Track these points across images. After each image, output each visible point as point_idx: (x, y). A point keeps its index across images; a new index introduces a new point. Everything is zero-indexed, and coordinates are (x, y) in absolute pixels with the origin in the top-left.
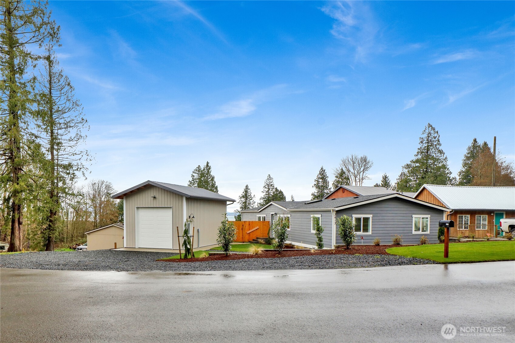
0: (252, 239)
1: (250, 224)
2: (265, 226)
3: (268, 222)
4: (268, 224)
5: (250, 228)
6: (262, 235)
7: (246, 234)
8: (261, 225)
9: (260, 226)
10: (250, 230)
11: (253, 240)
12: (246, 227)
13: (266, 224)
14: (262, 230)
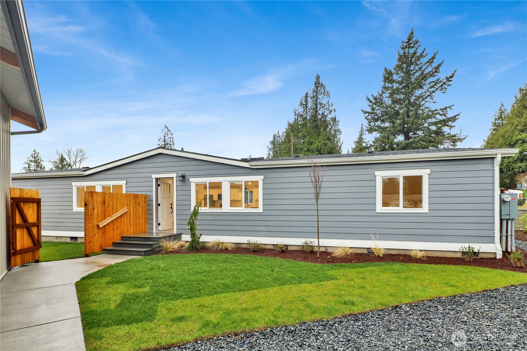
0: (111, 241)
1: (105, 202)
2: (138, 207)
3: (143, 197)
4: (143, 201)
5: (105, 211)
6: (132, 228)
7: (96, 229)
8: (132, 204)
9: (129, 208)
10: (105, 217)
11: (114, 244)
12: (96, 210)
13: (140, 203)
14: (132, 217)
